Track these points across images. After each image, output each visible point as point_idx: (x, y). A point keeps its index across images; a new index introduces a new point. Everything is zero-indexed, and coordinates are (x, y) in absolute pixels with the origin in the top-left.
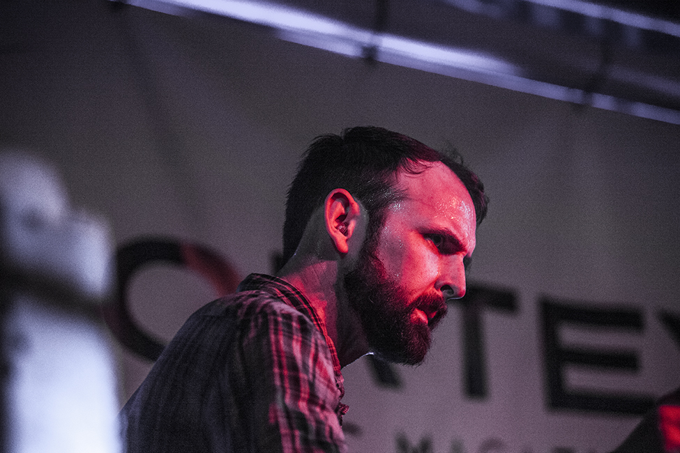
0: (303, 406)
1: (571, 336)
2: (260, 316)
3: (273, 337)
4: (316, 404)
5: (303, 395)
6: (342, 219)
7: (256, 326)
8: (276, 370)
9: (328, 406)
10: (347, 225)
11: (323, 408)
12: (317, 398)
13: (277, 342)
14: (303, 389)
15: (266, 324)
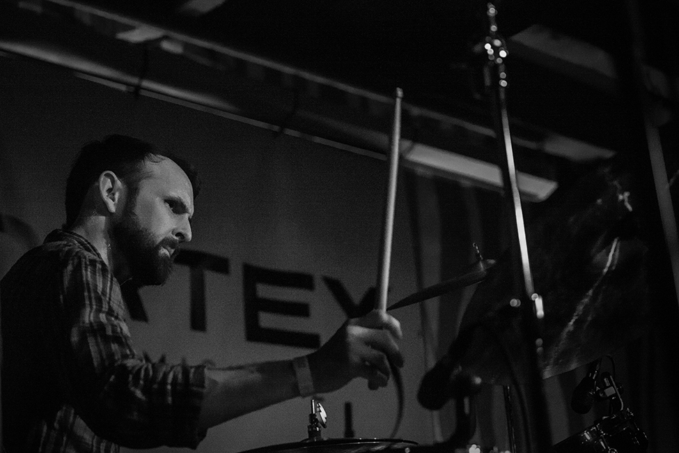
0: (103, 317)
1: (265, 291)
2: (76, 258)
3: (84, 271)
4: (112, 315)
5: (104, 309)
6: (110, 190)
7: (73, 264)
8: (86, 294)
9: (120, 317)
10: (114, 194)
11: (117, 318)
12: (113, 311)
13: (87, 275)
14: (104, 306)
15: (80, 263)
